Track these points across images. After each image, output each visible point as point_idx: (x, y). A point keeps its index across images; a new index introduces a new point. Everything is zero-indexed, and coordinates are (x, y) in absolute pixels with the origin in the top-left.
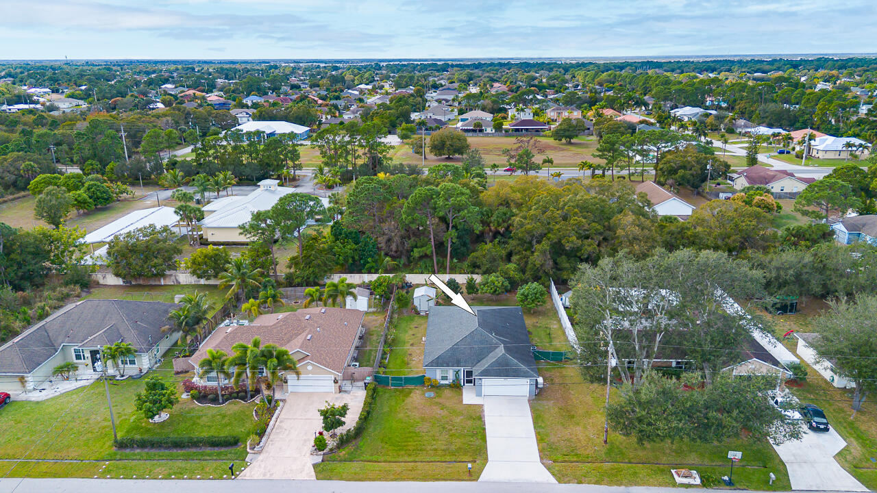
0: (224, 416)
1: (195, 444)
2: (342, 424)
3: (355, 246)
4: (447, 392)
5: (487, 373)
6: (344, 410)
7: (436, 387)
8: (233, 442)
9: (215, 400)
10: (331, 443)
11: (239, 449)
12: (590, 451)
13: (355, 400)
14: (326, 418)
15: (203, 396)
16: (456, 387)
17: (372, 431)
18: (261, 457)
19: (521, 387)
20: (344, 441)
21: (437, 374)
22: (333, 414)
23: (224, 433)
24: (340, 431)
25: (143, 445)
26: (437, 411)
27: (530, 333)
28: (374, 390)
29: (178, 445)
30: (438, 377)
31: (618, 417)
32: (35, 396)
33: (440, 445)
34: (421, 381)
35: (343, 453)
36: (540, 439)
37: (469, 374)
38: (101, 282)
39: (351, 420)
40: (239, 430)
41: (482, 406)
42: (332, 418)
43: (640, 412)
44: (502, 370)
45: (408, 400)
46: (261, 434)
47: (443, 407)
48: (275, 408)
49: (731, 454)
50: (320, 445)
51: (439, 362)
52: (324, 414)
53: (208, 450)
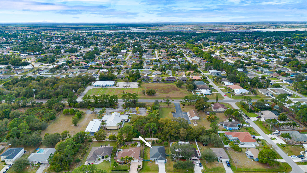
0: (124, 166)
1: (122, 170)
2: (140, 167)
3: (137, 134)
4: (153, 162)
5: (159, 159)
6: (140, 166)
7: (152, 161)
8: (126, 170)
9: (122, 164)
10: (139, 170)
11: (127, 171)
12: (171, 170)
13: (141, 164)
14: (138, 167)
15: (120, 163)
16: (155, 161)
17: (144, 168)
18: (130, 172)
19: (163, 161)
20: (141, 170)
21: (152, 159)
22: (139, 166)
23: (125, 169)
24: (140, 168)
25: (115, 171)
26: (152, 165)
27: (165, 151)
28: (143, 162)
29: (120, 171)
30: (152, 160)
31: (174, 166)
32: (96, 164)
33: (153, 170)
34: (150, 160)
35: (141, 171)
36: (166, 168)
37: (156, 159)
38: (93, 140)
39: (141, 167)
40: (127, 168)
41: (158, 164)
42: (139, 167)
43: (176, 166)
44: (161, 159)
45: (148, 163)
46: (130, 169)
47: (153, 164)
48: (130, 165)
49: (187, 170)
50: (138, 170)
51: (152, 158)
52: (138, 166)
53: (124, 171)
